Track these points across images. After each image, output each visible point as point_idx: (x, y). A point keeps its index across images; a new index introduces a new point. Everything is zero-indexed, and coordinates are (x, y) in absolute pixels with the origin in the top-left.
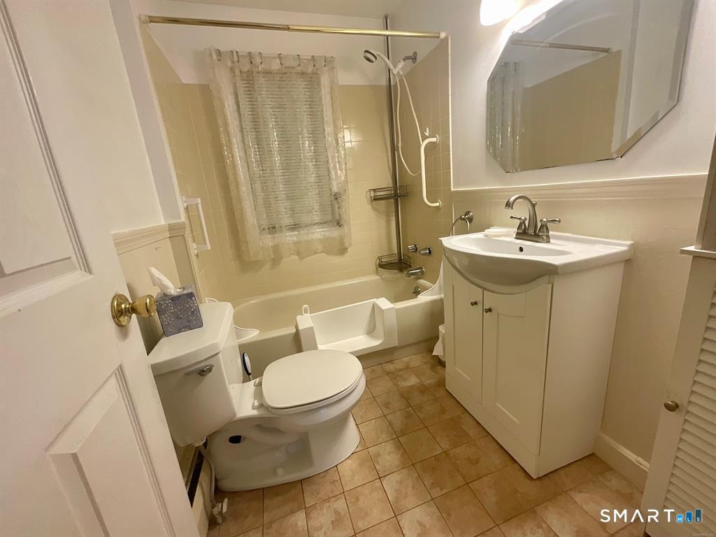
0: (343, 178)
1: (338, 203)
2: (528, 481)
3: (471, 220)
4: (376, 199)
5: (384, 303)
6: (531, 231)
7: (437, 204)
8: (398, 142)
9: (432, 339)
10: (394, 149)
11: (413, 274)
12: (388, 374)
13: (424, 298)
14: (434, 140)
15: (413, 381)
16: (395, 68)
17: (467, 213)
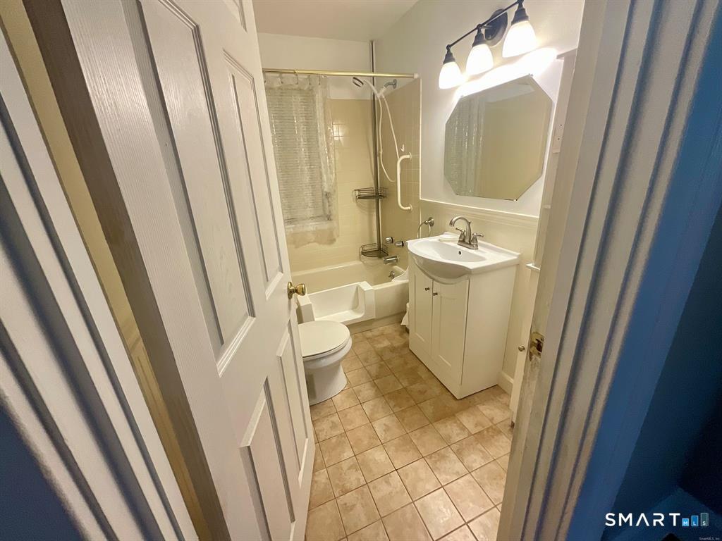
0: (333, 181)
1: (329, 202)
2: (454, 402)
3: (432, 224)
4: (360, 198)
5: (366, 286)
6: (467, 241)
7: (409, 208)
8: (380, 150)
9: (402, 313)
10: (376, 155)
11: (389, 261)
12: (367, 339)
13: (396, 282)
14: (408, 156)
15: (386, 343)
16: (379, 92)
17: (430, 219)
